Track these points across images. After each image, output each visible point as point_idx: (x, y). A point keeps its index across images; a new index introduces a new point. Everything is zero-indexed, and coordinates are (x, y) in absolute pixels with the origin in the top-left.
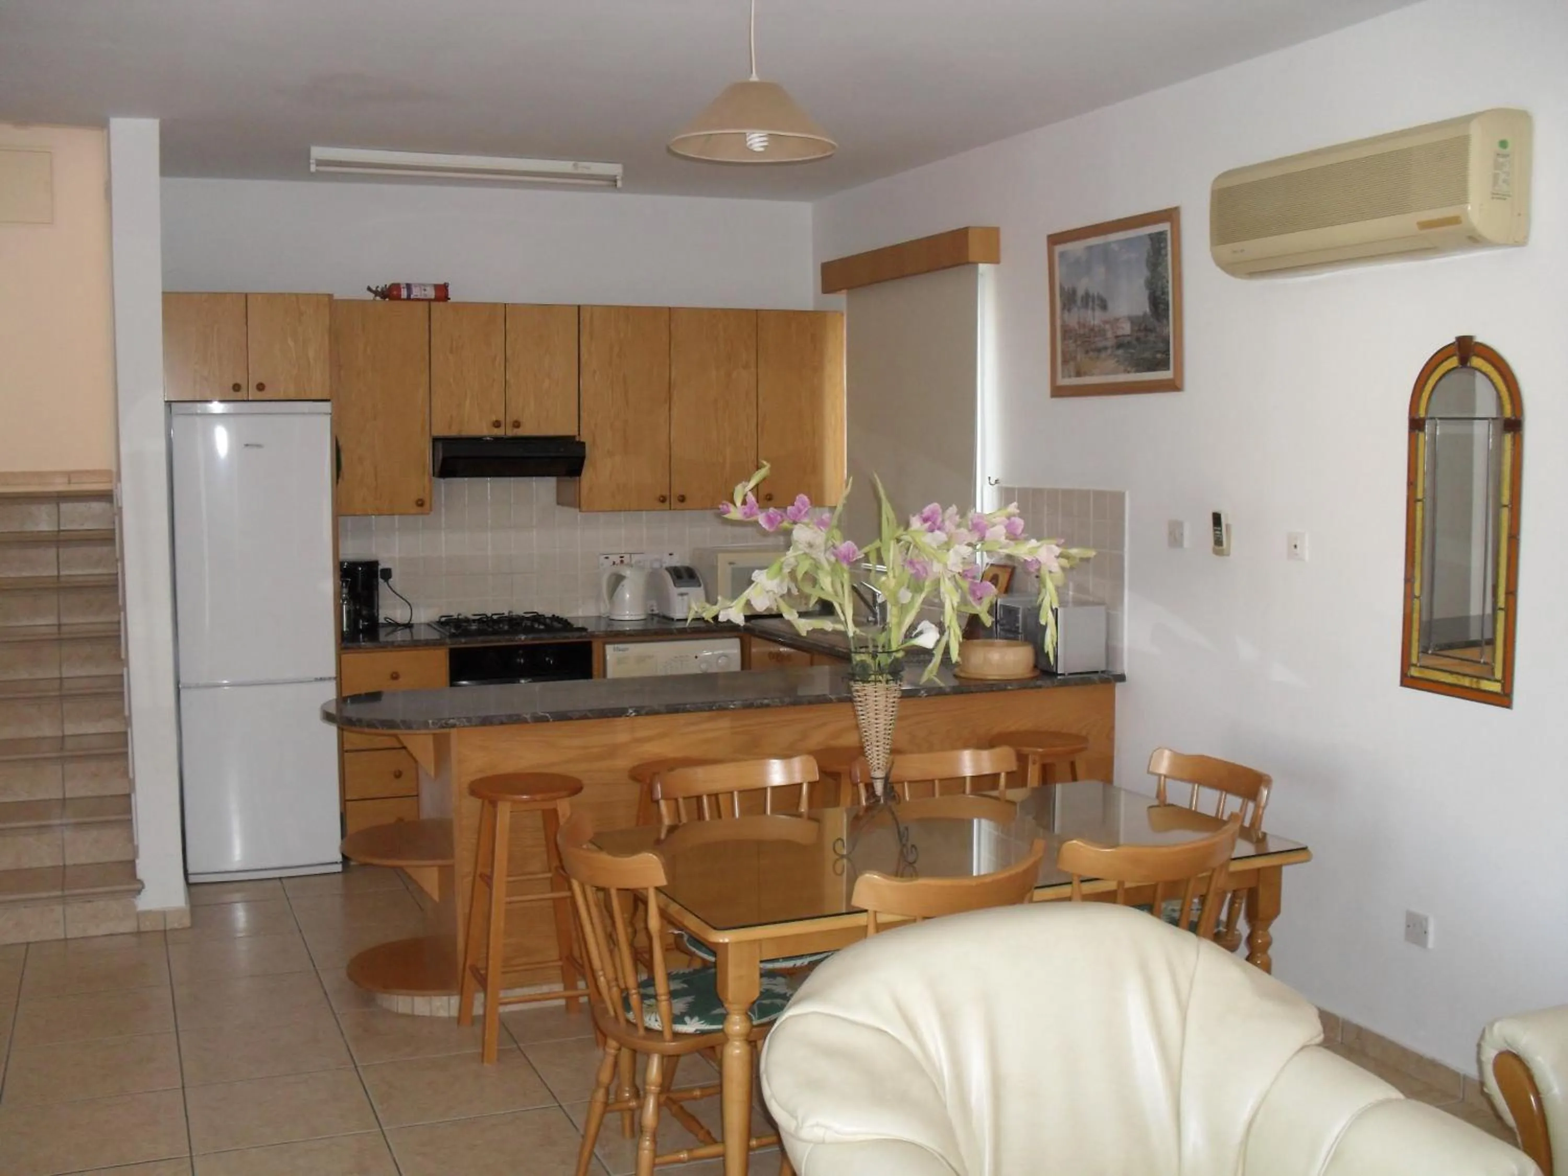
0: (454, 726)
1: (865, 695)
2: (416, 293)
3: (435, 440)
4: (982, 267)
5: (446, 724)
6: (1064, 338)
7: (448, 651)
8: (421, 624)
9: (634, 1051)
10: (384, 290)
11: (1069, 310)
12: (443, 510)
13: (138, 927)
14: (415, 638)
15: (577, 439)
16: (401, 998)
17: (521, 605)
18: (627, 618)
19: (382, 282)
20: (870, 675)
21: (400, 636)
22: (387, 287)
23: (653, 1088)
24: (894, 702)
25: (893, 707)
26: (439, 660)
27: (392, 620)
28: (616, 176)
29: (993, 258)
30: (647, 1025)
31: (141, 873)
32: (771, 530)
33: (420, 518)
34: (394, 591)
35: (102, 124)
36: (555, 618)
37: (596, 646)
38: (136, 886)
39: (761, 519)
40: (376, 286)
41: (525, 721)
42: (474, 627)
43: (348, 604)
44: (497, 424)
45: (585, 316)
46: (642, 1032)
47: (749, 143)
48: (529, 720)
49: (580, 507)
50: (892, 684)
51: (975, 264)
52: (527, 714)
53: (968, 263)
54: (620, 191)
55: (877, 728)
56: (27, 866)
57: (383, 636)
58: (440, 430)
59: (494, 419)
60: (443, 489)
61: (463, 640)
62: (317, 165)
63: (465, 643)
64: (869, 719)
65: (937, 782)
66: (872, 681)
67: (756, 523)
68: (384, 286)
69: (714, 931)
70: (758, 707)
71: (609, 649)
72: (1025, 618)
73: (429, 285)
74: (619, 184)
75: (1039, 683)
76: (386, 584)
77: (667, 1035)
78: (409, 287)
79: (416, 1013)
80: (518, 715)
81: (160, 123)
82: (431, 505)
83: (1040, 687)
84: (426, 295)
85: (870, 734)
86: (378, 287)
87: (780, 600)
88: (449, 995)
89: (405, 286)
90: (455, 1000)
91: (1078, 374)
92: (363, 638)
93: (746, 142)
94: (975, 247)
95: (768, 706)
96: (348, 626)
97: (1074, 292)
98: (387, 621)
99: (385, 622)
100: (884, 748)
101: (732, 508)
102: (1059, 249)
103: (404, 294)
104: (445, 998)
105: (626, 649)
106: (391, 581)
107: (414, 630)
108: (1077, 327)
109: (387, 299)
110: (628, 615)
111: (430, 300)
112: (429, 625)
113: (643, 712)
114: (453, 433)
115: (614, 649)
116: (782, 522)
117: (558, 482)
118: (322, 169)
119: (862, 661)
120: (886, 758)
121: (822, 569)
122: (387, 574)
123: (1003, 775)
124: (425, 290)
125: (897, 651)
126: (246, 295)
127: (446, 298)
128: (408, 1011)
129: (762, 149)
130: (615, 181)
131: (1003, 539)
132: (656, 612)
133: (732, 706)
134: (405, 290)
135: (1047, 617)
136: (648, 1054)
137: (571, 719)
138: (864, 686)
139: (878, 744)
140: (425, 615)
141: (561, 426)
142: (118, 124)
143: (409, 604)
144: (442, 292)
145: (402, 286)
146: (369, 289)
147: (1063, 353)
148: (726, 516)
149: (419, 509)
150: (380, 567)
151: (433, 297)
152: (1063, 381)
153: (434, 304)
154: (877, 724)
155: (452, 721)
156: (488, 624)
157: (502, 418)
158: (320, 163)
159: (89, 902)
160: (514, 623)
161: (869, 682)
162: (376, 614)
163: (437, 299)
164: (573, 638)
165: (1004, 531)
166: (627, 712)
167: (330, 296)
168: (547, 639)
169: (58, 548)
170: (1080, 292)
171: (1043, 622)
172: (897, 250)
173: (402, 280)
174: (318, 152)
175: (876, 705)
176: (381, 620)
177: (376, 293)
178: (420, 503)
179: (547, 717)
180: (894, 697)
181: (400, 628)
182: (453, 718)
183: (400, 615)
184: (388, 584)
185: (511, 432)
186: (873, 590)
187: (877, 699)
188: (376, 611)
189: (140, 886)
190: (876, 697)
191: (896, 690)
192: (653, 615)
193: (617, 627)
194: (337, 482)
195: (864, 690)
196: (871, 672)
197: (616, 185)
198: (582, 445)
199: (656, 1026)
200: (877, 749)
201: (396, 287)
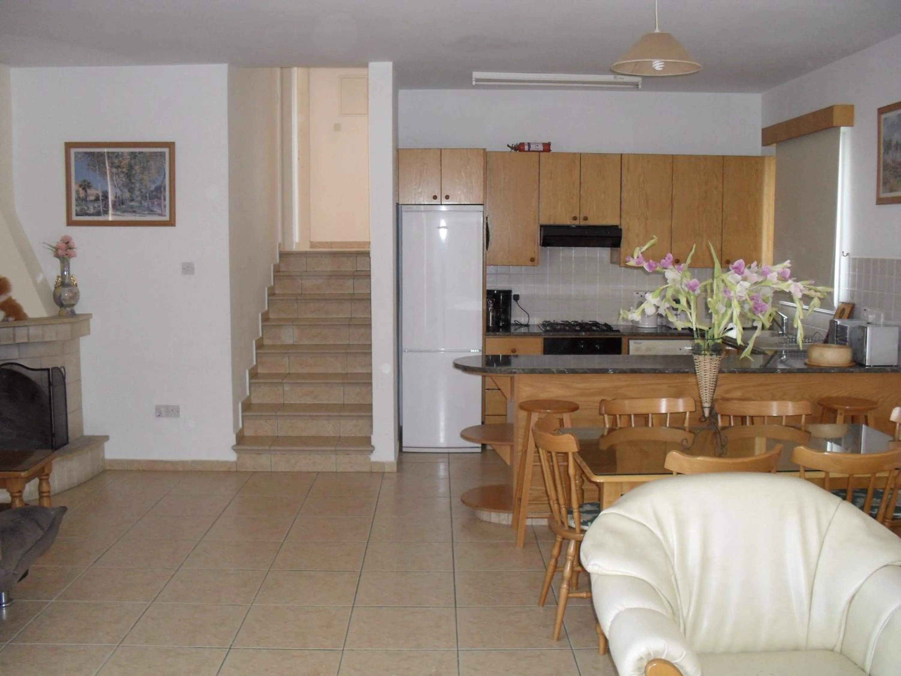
0: (515, 373)
1: (699, 362)
2: (533, 148)
3: (541, 226)
4: (843, 129)
5: (512, 371)
6: (884, 170)
7: (542, 340)
8: (534, 325)
9: (564, 539)
10: (516, 146)
11: (888, 153)
12: (548, 264)
13: (371, 470)
14: (531, 331)
15: (619, 227)
16: (485, 512)
17: (588, 318)
18: (647, 326)
19: (516, 142)
20: (702, 351)
21: (523, 330)
22: (518, 145)
23: (570, 557)
24: (715, 366)
25: (715, 369)
26: (539, 343)
27: (519, 322)
28: (638, 83)
29: (849, 123)
30: (569, 525)
31: (374, 442)
32: (651, 271)
33: (532, 267)
34: (521, 307)
35: (366, 66)
36: (606, 325)
37: (624, 340)
38: (372, 449)
39: (645, 265)
40: (512, 144)
41: (553, 373)
42: (559, 327)
43: (493, 312)
44: (575, 218)
45: (625, 160)
46: (567, 528)
47: (654, 66)
48: (555, 372)
49: (620, 265)
50: (714, 356)
51: (838, 128)
52: (554, 369)
53: (833, 127)
54: (641, 90)
55: (705, 380)
56: (322, 435)
57: (512, 329)
58: (545, 221)
59: (573, 215)
60: (548, 253)
61: (551, 334)
62: (476, 81)
63: (553, 335)
64: (702, 375)
65: (766, 418)
66: (703, 354)
67: (642, 268)
68: (516, 144)
69: (595, 476)
70: (681, 373)
71: (631, 342)
72: (851, 333)
73: (540, 143)
74: (640, 87)
75: (851, 370)
76: (516, 303)
77: (578, 530)
78: (529, 144)
79: (492, 521)
80: (550, 369)
81: (393, 63)
82: (538, 261)
83: (852, 372)
84: (538, 149)
85: (702, 383)
86: (513, 145)
87: (667, 310)
88: (508, 513)
89: (527, 144)
90: (511, 516)
91: (891, 191)
92: (502, 331)
93: (652, 65)
94: (837, 116)
95: (687, 372)
96: (492, 324)
97: (890, 142)
98: (515, 323)
99: (514, 323)
100: (709, 391)
101: (631, 259)
102: (884, 116)
103: (526, 148)
104: (507, 514)
105: (641, 343)
106: (519, 301)
107: (530, 328)
108: (891, 163)
109: (518, 151)
110: (647, 325)
111: (539, 152)
112: (538, 325)
113: (617, 371)
114: (551, 223)
115: (634, 343)
116: (656, 267)
117: (611, 250)
118: (478, 83)
119: (698, 343)
120: (710, 397)
121: (681, 294)
122: (517, 297)
123: (804, 416)
124: (538, 146)
125: (718, 339)
126: (441, 149)
127: (549, 150)
128: (488, 520)
129: (661, 69)
130: (638, 85)
131: (775, 280)
132: (664, 324)
133: (667, 372)
134: (527, 146)
135: (798, 323)
136: (569, 540)
137: (577, 373)
138: (698, 357)
139: (706, 389)
140: (536, 321)
141: (610, 220)
142: (372, 65)
143: (528, 314)
144: (547, 147)
145: (525, 144)
146: (508, 146)
147: (884, 179)
148: (627, 264)
149: (532, 263)
150: (513, 294)
151: (542, 149)
152: (883, 195)
153: (542, 154)
154: (705, 378)
155: (514, 370)
156: (568, 326)
157: (578, 216)
158: (477, 80)
159: (348, 454)
160: (584, 326)
161: (701, 355)
162: (509, 318)
163: (544, 151)
164: (611, 335)
165: (777, 275)
166: (608, 371)
167: (484, 150)
168: (597, 336)
169: (354, 279)
170: (894, 142)
171: (795, 326)
172: (798, 120)
173: (526, 141)
174: (476, 75)
175: (705, 368)
176: (512, 322)
177: (512, 148)
178: (532, 260)
179: (564, 371)
180: (716, 364)
181: (523, 326)
182: (515, 369)
183: (523, 320)
184: (517, 303)
185: (583, 223)
186: (782, 316)
187: (705, 364)
188: (509, 317)
189: (371, 449)
190: (705, 363)
191: (716, 360)
192: (663, 326)
193: (641, 331)
194: (487, 247)
195: (698, 359)
196: (702, 350)
197: (638, 88)
198: (621, 230)
199: (573, 525)
200: (706, 391)
201: (522, 144)
